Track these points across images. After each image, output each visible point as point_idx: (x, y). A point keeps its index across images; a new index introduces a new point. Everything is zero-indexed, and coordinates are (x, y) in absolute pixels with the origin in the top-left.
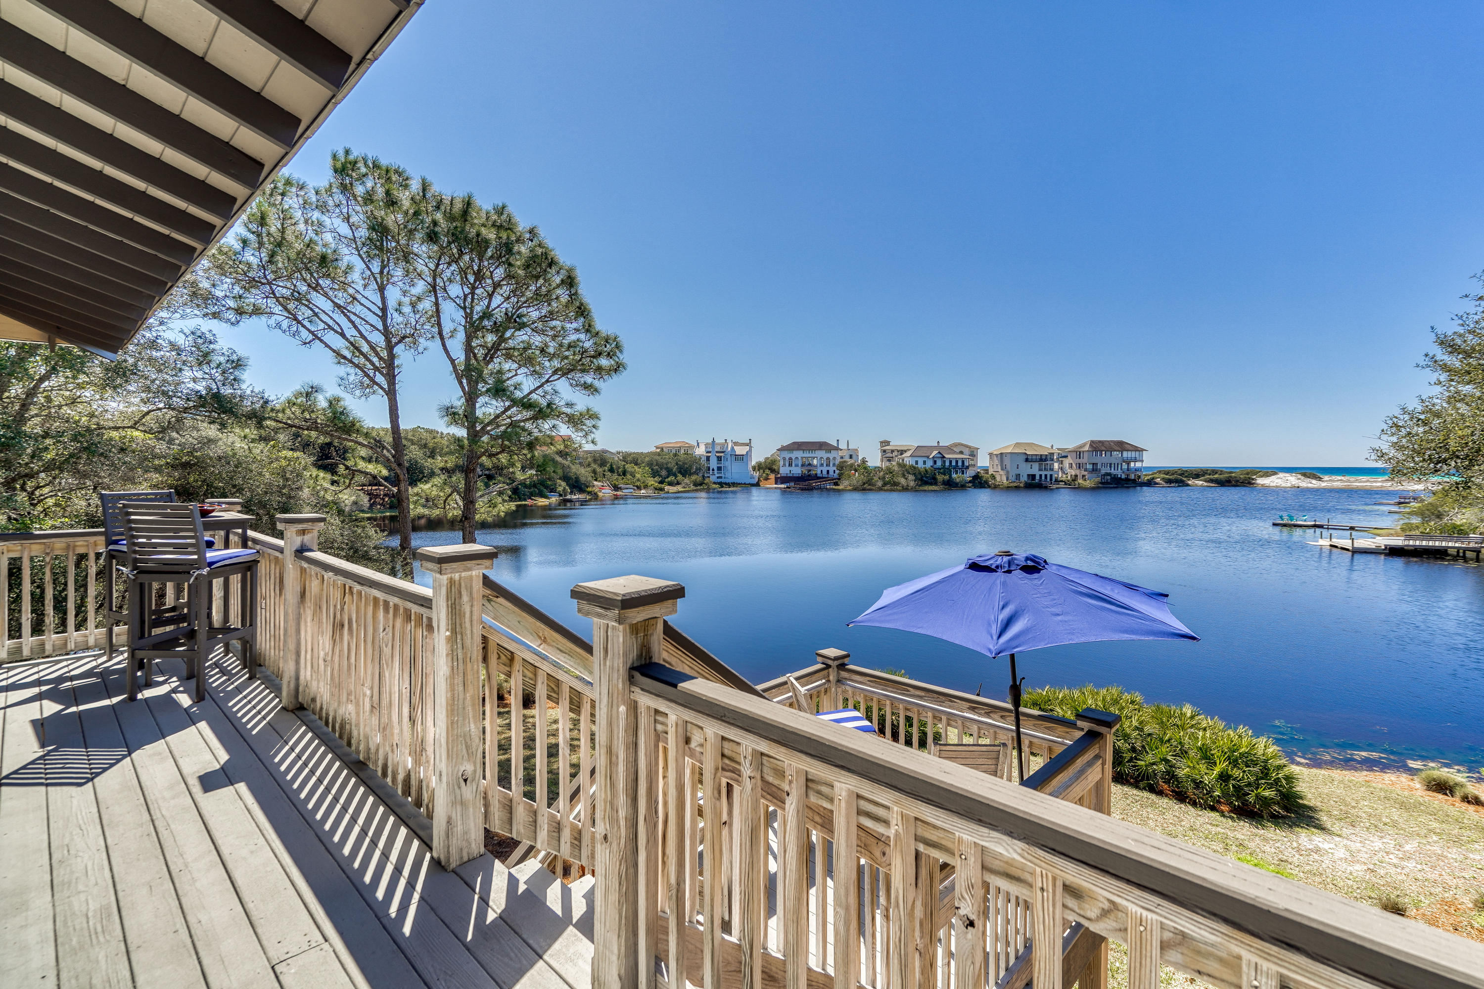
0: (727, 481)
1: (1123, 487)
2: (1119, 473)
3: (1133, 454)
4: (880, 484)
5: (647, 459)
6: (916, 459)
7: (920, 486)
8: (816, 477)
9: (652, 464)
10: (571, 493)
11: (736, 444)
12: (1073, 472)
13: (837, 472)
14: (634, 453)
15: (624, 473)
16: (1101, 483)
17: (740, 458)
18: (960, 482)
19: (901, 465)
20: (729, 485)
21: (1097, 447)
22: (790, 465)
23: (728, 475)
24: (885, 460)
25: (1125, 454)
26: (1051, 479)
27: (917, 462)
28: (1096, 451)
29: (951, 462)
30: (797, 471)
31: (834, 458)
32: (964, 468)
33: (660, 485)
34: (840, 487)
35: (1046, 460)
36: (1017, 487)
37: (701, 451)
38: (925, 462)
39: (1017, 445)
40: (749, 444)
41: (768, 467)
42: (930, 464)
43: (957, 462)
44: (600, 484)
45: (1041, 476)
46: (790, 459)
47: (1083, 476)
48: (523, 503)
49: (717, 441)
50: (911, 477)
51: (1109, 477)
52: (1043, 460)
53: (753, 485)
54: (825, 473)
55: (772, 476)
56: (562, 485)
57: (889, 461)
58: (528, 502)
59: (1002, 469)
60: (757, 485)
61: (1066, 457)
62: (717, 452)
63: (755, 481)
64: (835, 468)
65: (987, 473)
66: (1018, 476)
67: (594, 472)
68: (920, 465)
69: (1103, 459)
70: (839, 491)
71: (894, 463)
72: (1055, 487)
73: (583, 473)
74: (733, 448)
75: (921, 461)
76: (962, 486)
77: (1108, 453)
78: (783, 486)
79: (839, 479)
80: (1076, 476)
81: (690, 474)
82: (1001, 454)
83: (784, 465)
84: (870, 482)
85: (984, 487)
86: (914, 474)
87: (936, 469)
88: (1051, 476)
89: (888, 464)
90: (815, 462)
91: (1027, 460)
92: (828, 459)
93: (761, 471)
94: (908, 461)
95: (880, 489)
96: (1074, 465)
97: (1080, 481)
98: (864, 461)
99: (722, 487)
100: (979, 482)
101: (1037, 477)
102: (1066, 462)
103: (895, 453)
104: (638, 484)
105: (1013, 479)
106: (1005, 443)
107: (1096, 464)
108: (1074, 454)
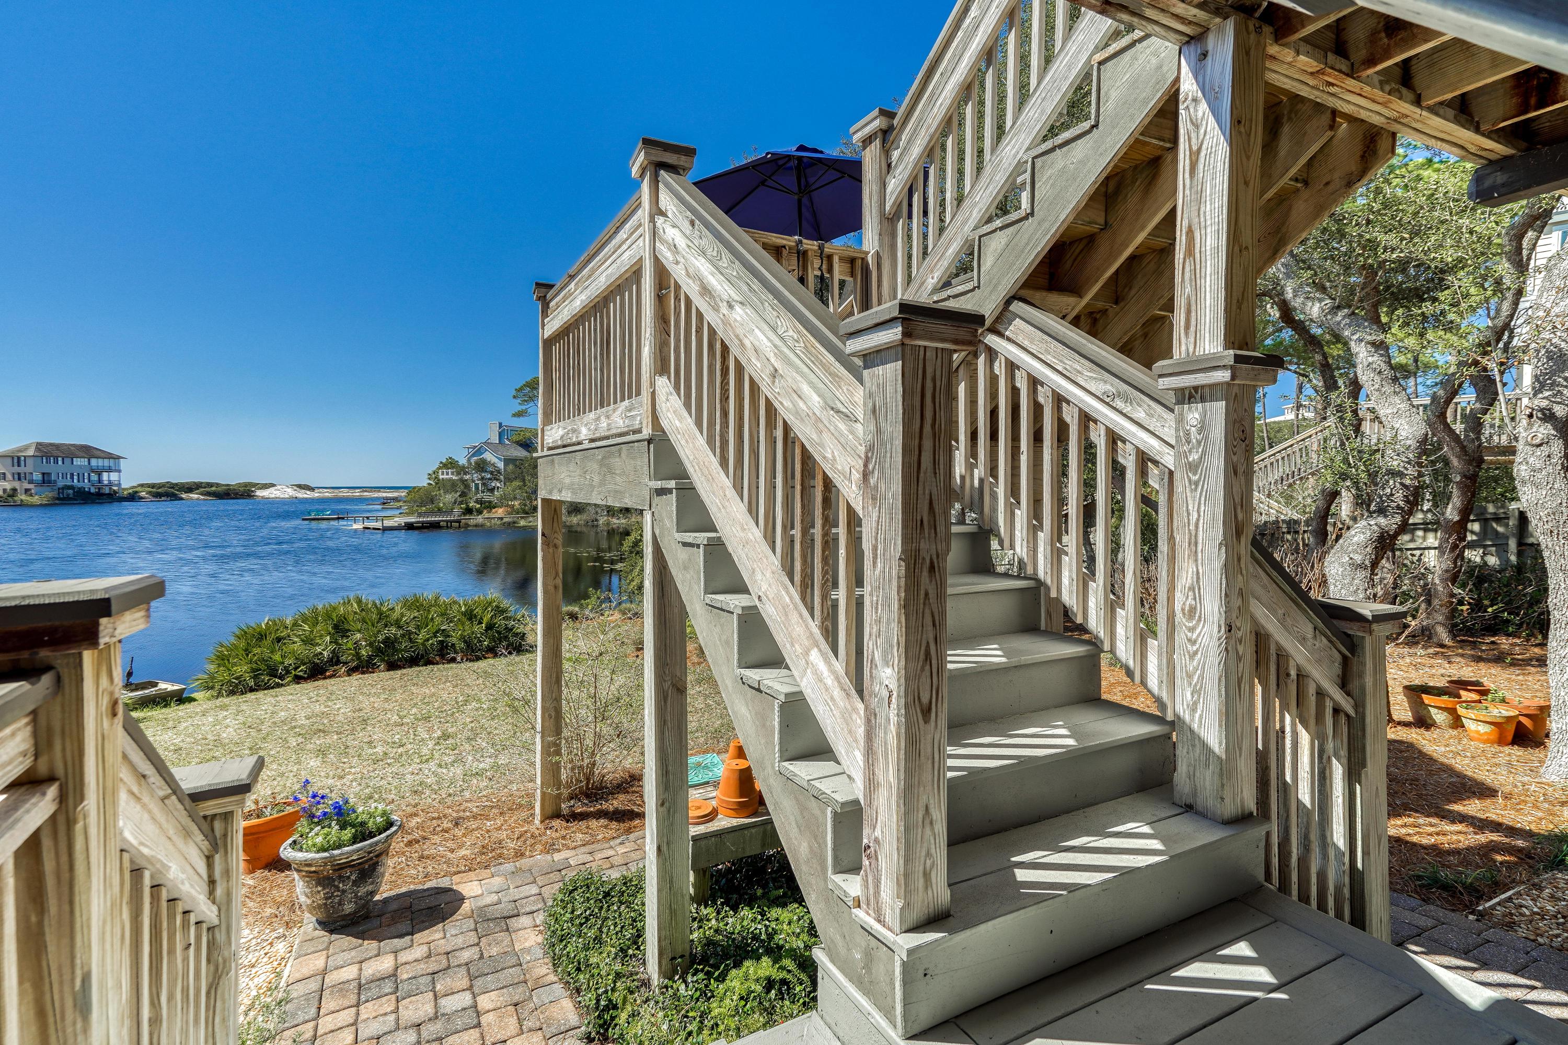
1: (93, 502)
2: (86, 485)
3: (106, 463)
16: (58, 499)
21: (47, 452)
25: (94, 462)
28: (48, 458)
47: (27, 491)
51: (71, 492)
69: (57, 469)
77: (67, 461)
80: (14, 490)
96: (9, 476)
107: (49, 474)
108: (9, 461)
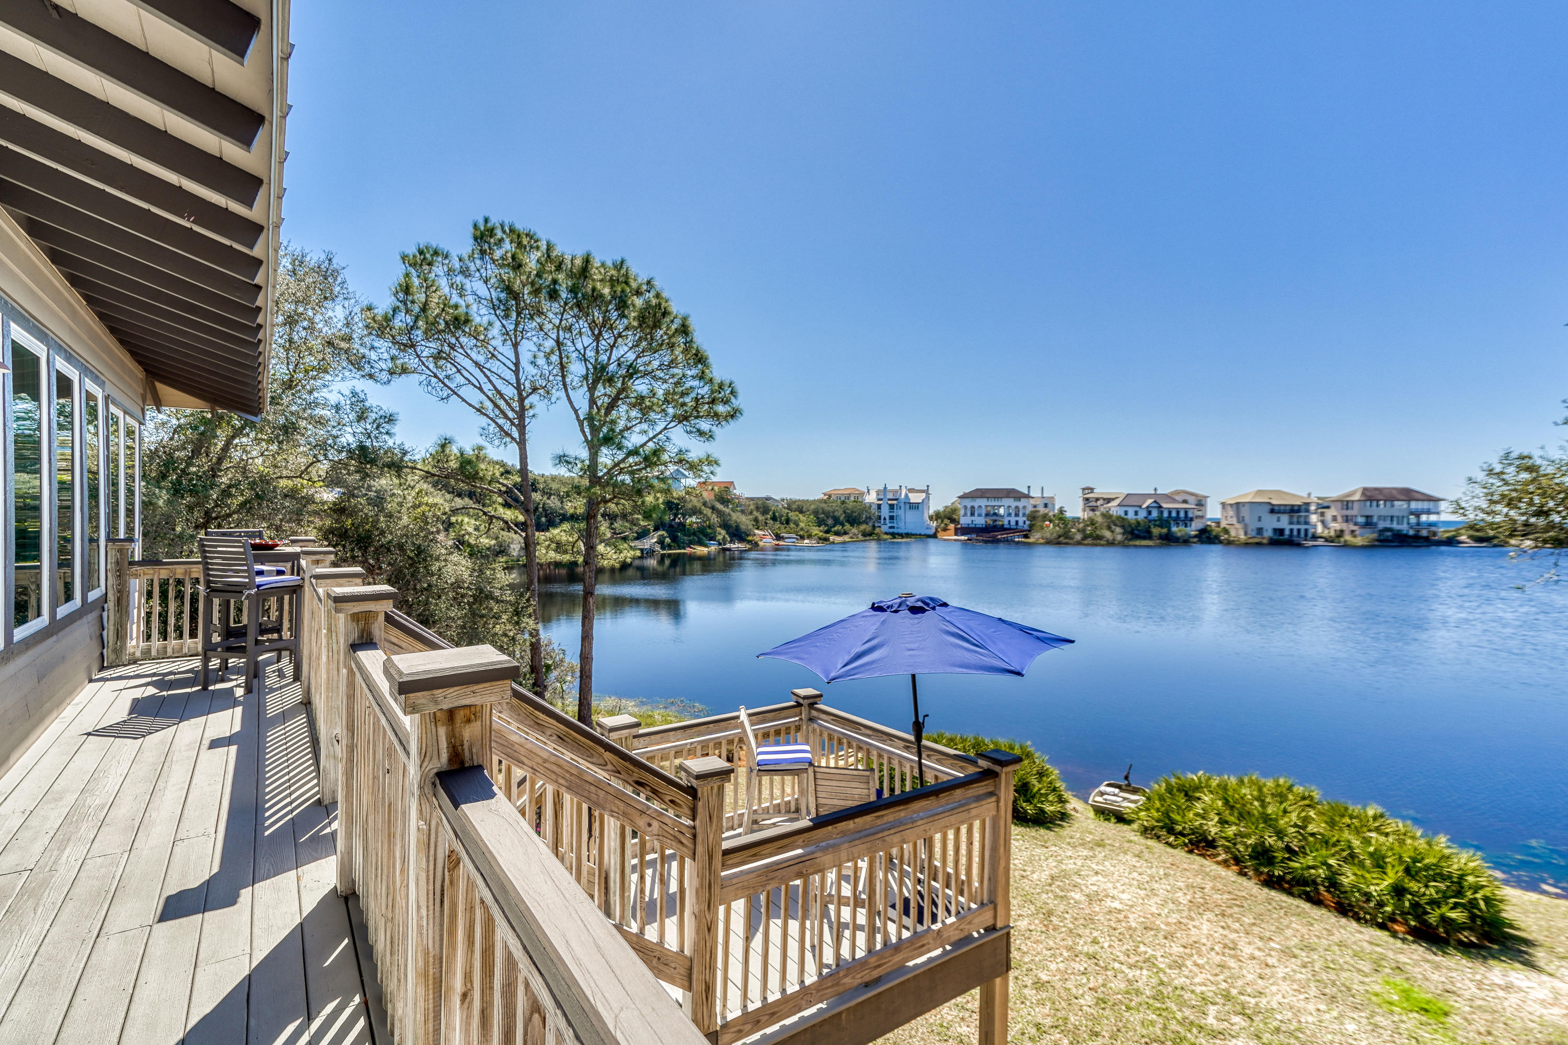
0: (900, 531)
1: (1410, 546)
2: (1404, 528)
3: (1425, 505)
4: (1079, 537)
5: (813, 507)
6: (1126, 509)
7: (1130, 540)
8: (1002, 529)
9: (818, 512)
10: (731, 542)
11: (912, 490)
12: (1336, 526)
13: (1028, 523)
14: (799, 501)
15: (788, 521)
16: (1379, 540)
17: (915, 506)
18: (1182, 536)
19: (1106, 516)
20: (901, 536)
21: (1371, 496)
22: (972, 514)
23: (902, 525)
24: (1087, 509)
25: (1414, 505)
26: (1306, 535)
27: (1126, 513)
28: (1371, 501)
29: (1170, 512)
30: (980, 521)
31: (1024, 507)
32: (1187, 520)
33: (825, 535)
34: (1031, 540)
35: (1299, 511)
36: (1259, 544)
37: (871, 498)
38: (1136, 513)
39: (1259, 492)
40: (926, 491)
41: (948, 517)
42: (1142, 515)
43: (1178, 513)
44: (761, 533)
45: (1292, 530)
46: (973, 507)
47: (1353, 531)
48: (682, 551)
49: (889, 488)
50: (1118, 530)
51: (1389, 534)
52: (1296, 511)
53: (929, 536)
54: (1013, 523)
55: (952, 526)
56: (722, 533)
57: (1093, 510)
58: (688, 551)
59: (1239, 522)
60: (934, 536)
61: (1328, 507)
62: (889, 500)
63: (932, 532)
64: (1025, 519)
65: (1219, 526)
66: (1260, 531)
67: (756, 520)
68: (1131, 516)
69: (1380, 510)
70: (1029, 544)
71: (1098, 513)
72: (1311, 543)
73: (744, 521)
74: (906, 495)
75: (1131, 512)
76: (1185, 541)
77: (1389, 504)
78: (963, 538)
79: (1029, 531)
80: (1342, 531)
81: (859, 523)
82: (1238, 504)
83: (965, 515)
84: (1067, 535)
85: (1214, 543)
86: (1123, 527)
87: (1150, 521)
88: (1306, 530)
89: (1091, 514)
90: (1002, 511)
91: (1272, 511)
92: (1017, 507)
93: (940, 521)
94: (1115, 509)
95: (1079, 543)
96: (1339, 519)
97: (1348, 537)
98: (1061, 511)
99: (894, 538)
100: (1207, 537)
101: (1287, 532)
102: (1329, 514)
103: (1099, 503)
104: (801, 533)
105: (1254, 534)
106: (1243, 492)
107: (1371, 517)
108: (1339, 504)
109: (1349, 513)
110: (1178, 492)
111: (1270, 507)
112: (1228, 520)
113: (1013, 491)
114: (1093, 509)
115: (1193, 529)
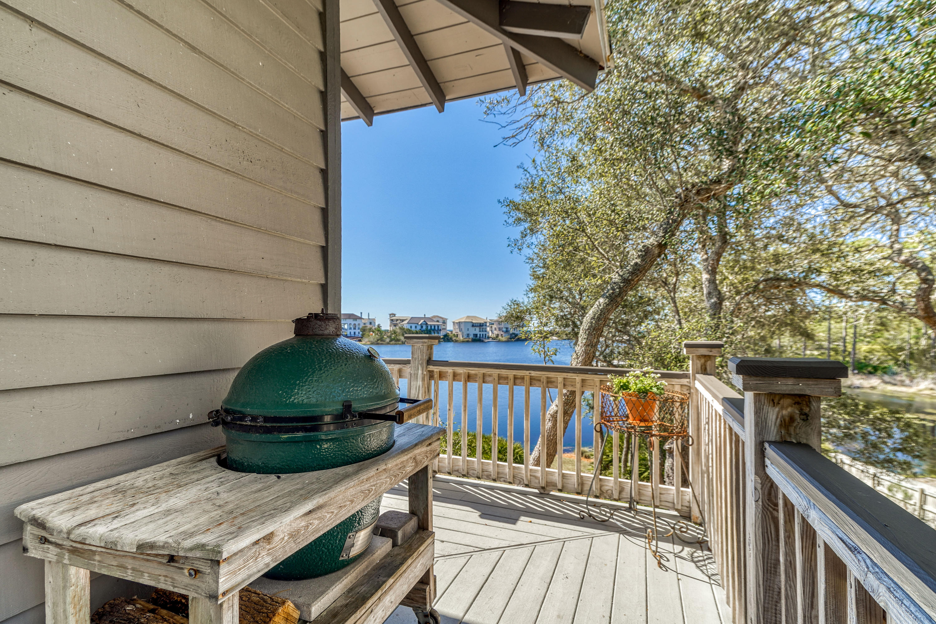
4: (388, 340)
6: (411, 324)
8: (347, 336)
12: (496, 332)
13: (361, 333)
18: (438, 338)
19: (402, 329)
24: (392, 325)
26: (486, 337)
27: (411, 327)
29: (431, 327)
31: (359, 324)
32: (439, 330)
34: (363, 343)
35: (483, 326)
36: (468, 341)
38: (416, 327)
39: (468, 317)
42: (419, 328)
43: (435, 327)
45: (480, 335)
52: (481, 326)
54: (352, 333)
59: (460, 331)
61: (493, 324)
64: (359, 331)
65: (452, 334)
66: (468, 335)
68: (413, 328)
71: (397, 327)
72: (487, 340)
76: (439, 341)
79: (362, 337)
82: (459, 322)
84: (381, 339)
85: (450, 342)
87: (422, 331)
88: (486, 335)
89: (394, 328)
90: (346, 327)
91: (473, 326)
92: (355, 324)
94: (405, 325)
95: (388, 343)
97: (500, 337)
98: (379, 326)
100: (447, 338)
101: (478, 336)
102: (494, 327)
103: (398, 322)
105: (466, 337)
106: (461, 317)
109: (501, 326)
110: (435, 317)
111: (471, 324)
112: (456, 331)
113: (353, 315)
114: (395, 325)
115: (442, 334)
